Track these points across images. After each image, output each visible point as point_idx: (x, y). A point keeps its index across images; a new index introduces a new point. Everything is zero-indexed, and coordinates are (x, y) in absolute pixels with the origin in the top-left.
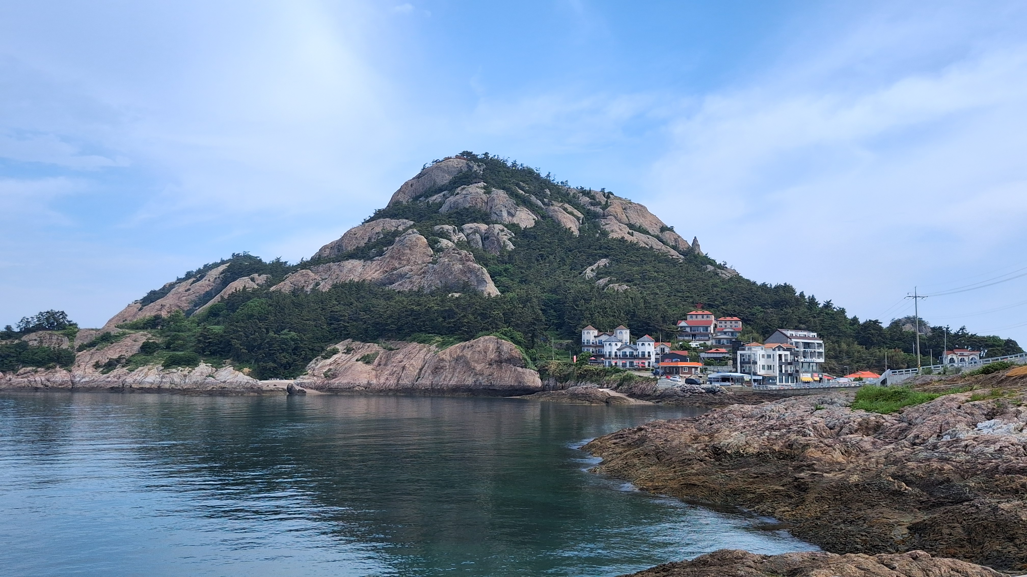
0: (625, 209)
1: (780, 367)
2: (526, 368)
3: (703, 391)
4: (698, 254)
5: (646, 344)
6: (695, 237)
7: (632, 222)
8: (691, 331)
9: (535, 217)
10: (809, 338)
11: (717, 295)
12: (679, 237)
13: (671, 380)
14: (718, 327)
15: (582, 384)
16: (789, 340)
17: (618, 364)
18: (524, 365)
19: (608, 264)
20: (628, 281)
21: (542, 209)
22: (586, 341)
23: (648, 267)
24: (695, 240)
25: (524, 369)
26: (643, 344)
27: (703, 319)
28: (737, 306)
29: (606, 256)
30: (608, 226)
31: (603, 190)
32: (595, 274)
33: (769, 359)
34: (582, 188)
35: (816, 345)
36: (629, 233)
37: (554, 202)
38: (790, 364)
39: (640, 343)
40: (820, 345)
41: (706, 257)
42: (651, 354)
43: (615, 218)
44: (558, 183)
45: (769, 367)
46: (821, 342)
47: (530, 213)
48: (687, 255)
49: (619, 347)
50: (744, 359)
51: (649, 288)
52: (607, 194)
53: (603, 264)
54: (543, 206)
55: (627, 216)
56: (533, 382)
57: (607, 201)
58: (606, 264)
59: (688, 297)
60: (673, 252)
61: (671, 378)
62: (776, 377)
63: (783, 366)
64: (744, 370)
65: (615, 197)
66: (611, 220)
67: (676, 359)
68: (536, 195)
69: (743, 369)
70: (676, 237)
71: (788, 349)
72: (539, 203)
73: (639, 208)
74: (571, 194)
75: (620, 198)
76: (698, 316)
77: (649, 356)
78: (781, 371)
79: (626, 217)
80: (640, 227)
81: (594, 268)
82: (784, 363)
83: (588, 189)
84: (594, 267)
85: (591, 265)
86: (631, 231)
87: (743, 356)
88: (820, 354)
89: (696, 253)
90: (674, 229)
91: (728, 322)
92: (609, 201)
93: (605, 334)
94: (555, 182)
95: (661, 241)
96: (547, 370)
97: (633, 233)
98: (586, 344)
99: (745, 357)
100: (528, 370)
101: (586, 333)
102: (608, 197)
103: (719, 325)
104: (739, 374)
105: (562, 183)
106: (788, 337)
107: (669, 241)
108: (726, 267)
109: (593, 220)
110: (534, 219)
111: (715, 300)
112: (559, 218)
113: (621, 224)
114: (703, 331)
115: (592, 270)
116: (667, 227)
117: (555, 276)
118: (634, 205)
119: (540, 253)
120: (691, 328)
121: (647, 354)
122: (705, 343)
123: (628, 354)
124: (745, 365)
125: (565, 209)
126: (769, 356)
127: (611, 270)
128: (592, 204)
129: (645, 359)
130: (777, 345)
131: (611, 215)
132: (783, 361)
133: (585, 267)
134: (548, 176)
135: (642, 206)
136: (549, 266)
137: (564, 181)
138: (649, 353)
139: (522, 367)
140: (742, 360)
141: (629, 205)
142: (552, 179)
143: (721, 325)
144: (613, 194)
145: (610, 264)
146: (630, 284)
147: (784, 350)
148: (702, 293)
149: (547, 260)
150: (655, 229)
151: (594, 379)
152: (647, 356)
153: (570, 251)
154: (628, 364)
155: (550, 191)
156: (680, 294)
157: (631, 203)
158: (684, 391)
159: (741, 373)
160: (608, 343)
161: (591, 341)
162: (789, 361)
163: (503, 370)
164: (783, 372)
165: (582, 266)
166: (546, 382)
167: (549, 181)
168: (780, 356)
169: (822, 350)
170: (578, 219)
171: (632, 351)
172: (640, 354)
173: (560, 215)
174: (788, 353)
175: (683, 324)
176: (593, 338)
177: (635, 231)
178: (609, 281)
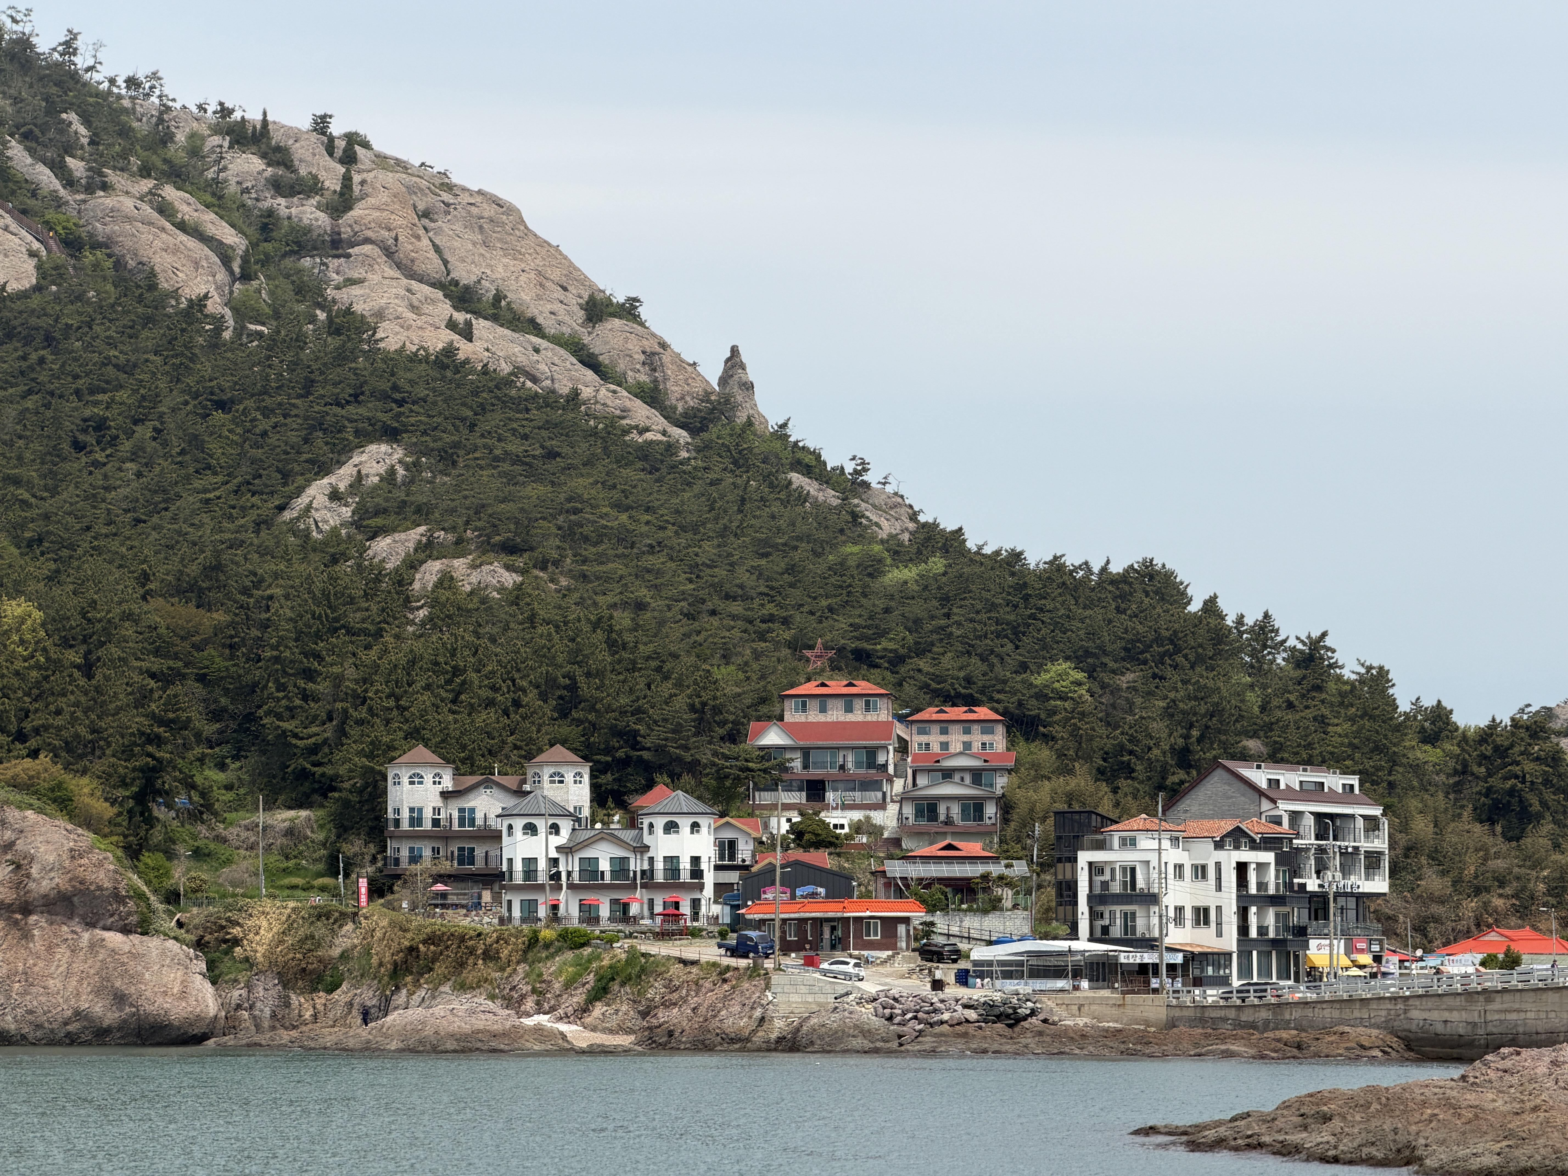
0: (426, 214)
1: (1243, 913)
2: (144, 933)
3: (972, 1015)
4: (749, 423)
5: (685, 824)
6: (735, 351)
7: (464, 274)
8: (806, 766)
9: (36, 245)
10: (1333, 798)
11: (887, 610)
12: (664, 345)
13: (825, 973)
14: (914, 748)
15: (416, 998)
16: (1266, 805)
17: (562, 911)
18: (133, 919)
19: (401, 471)
20: (510, 549)
21: (58, 203)
22: (405, 814)
23: (580, 484)
24: (734, 360)
25: (135, 938)
26: (671, 827)
27: (850, 717)
28: (974, 660)
29: (391, 435)
30: (356, 291)
31: (321, 124)
32: (346, 512)
33: (1201, 884)
34: (225, 111)
35: (1360, 823)
36: (452, 325)
37: (112, 176)
38: (1275, 900)
39: (660, 822)
40: (1372, 824)
41: (781, 433)
42: (704, 866)
43: (389, 253)
44: (112, 81)
45: (1202, 916)
46: (1377, 811)
47: (14, 226)
48: (703, 428)
49: (563, 838)
50: (1105, 885)
51: (606, 578)
52: (341, 144)
53: (382, 469)
54: (62, 192)
55: (437, 249)
56: (183, 994)
57: (347, 179)
58: (392, 471)
59: (771, 619)
60: (641, 413)
61: (825, 966)
62: (1230, 954)
63: (1254, 909)
64: (1105, 930)
65: (378, 156)
66: (369, 263)
67: (810, 889)
68: (27, 137)
69: (1099, 923)
70: (651, 345)
71: (1267, 843)
72: (45, 177)
73: (489, 211)
74: (181, 137)
75: (399, 162)
76: (830, 703)
77: (697, 873)
78: (1243, 929)
79: (432, 254)
80: (499, 297)
81: (342, 487)
82: (1254, 900)
83: (254, 116)
84: (342, 477)
85: (323, 469)
86: (460, 317)
87: (1101, 871)
88: (1373, 861)
89: (741, 418)
90: (643, 312)
91: (953, 728)
92: (356, 178)
93: (488, 784)
94: (97, 77)
95: (591, 362)
96: (236, 942)
97: (469, 324)
98: (405, 826)
99: (1107, 877)
100: (153, 944)
101: (405, 780)
102: (349, 159)
103: (916, 740)
104: (1083, 945)
105: (132, 82)
106: (1260, 793)
107: (622, 366)
108: (866, 485)
109: (288, 262)
110: (32, 254)
111: (882, 634)
112: (145, 254)
113: (415, 285)
114: (858, 765)
115: (335, 496)
116: (608, 302)
117: (174, 519)
118: (465, 199)
119: (87, 413)
120: (806, 752)
121: (685, 865)
122: (868, 818)
123: (605, 866)
124: (1106, 910)
125: (164, 209)
126: (1200, 871)
127: (421, 495)
128: (278, 187)
129: (684, 886)
130: (1228, 826)
131: (367, 241)
132: (1253, 890)
133: (300, 480)
134: (69, 47)
135: (498, 203)
136: (139, 475)
137: (141, 76)
138: (696, 860)
139: (126, 930)
140: (1097, 890)
141: (446, 197)
142: (81, 61)
143: (924, 739)
144: (366, 145)
145: (413, 468)
146: (520, 563)
147: (1254, 846)
148: (824, 603)
149: (126, 446)
150: (557, 307)
151: (469, 975)
152: (685, 876)
153: (221, 405)
154: (605, 911)
155: (87, 121)
156: (736, 608)
157: (449, 187)
158: (890, 1018)
159: (1092, 939)
160: (519, 824)
161: (428, 814)
162: (1272, 891)
163: (38, 945)
164: (1253, 933)
165: (286, 476)
166: (236, 994)
167: (74, 76)
168: (1242, 868)
169: (1380, 843)
170: (225, 257)
171: (620, 853)
172: (659, 865)
173: (146, 235)
174: (1268, 857)
175: (773, 737)
176: (438, 802)
177: (478, 314)
178: (420, 547)
